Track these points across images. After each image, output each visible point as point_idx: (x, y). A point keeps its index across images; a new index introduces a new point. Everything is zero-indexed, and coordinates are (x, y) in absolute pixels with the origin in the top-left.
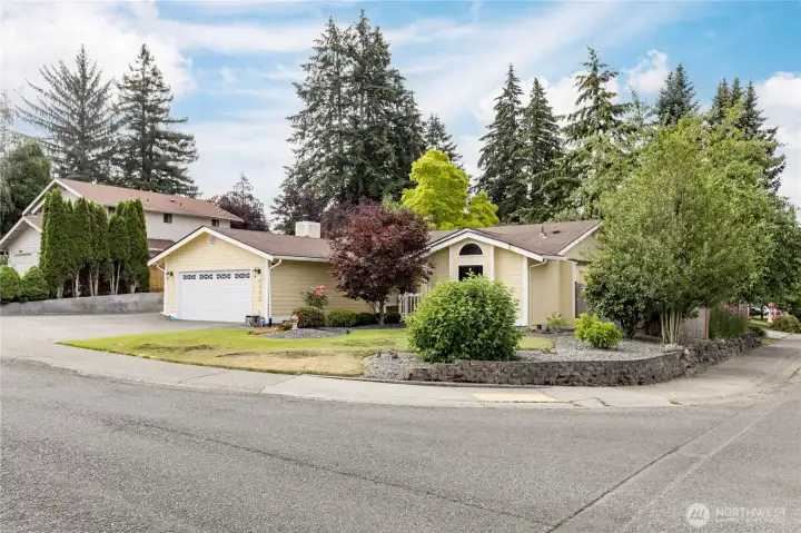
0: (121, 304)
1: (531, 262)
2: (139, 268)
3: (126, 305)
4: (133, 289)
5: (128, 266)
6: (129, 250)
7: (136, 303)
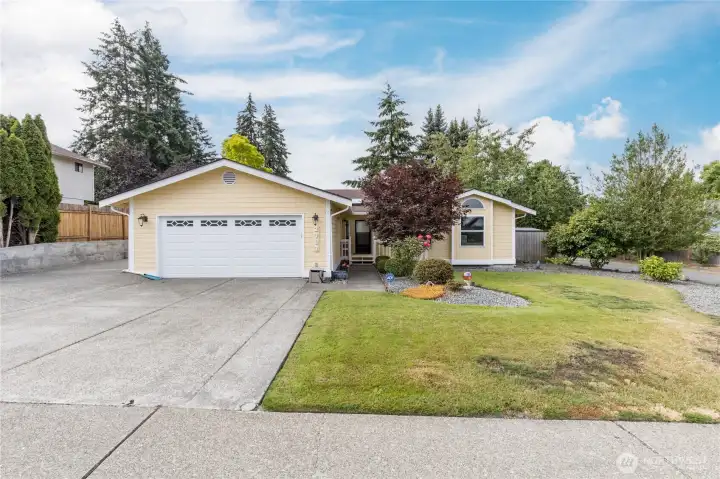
0: (17, 260)
1: (518, 213)
2: (44, 211)
3: (25, 261)
4: (33, 237)
5: (27, 206)
6: (33, 185)
7: (41, 258)
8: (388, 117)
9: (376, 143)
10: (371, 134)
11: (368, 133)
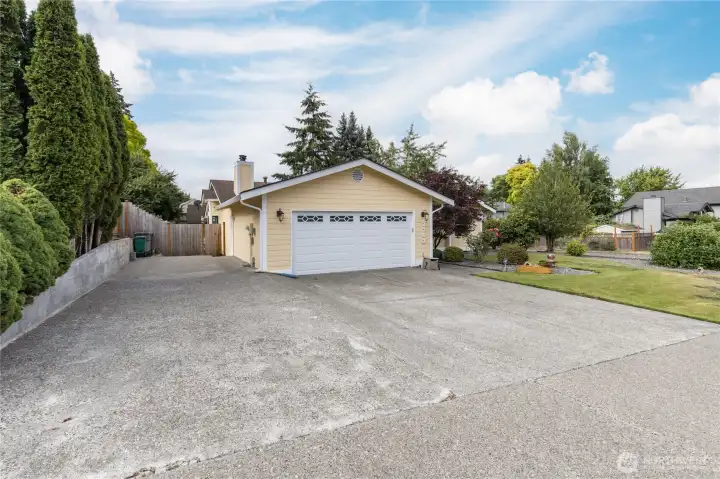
8: (311, 116)
9: (300, 139)
10: (293, 130)
11: (289, 128)
